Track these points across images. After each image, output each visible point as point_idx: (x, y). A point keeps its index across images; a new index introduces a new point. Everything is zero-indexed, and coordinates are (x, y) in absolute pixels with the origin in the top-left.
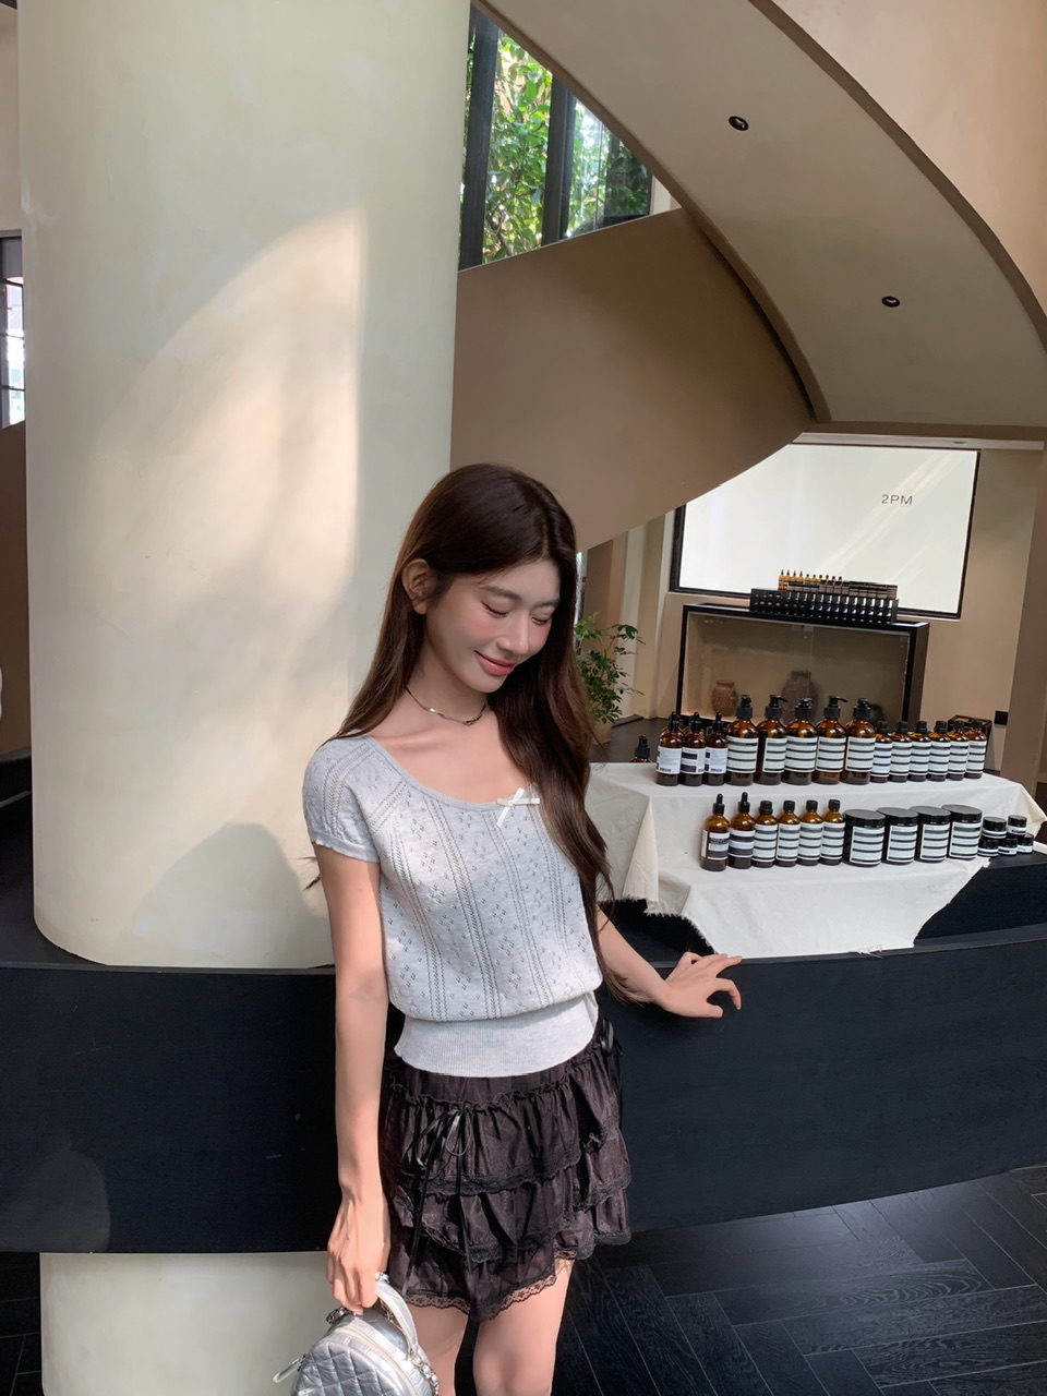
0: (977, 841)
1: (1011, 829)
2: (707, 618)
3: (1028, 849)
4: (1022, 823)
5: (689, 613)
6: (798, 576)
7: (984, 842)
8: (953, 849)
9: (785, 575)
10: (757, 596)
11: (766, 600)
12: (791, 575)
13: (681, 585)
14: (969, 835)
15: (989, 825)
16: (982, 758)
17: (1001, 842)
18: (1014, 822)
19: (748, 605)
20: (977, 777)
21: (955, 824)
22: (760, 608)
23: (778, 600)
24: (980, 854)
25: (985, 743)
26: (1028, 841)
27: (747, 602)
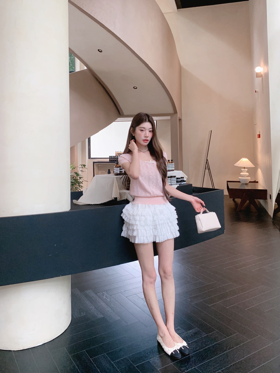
0: (176, 181)
1: (181, 179)
2: (99, 164)
3: (185, 183)
4: (183, 178)
5: (95, 163)
6: (120, 152)
7: (177, 182)
8: (172, 183)
9: (117, 152)
10: (110, 158)
11: (113, 158)
12: (118, 152)
13: (92, 157)
14: (174, 180)
15: (177, 178)
16: (174, 167)
17: (180, 182)
18: (182, 178)
19: (109, 160)
20: (173, 171)
21: (172, 178)
22: (112, 161)
23: (116, 158)
24: (177, 184)
25: (174, 164)
26: (185, 181)
27: (108, 160)
